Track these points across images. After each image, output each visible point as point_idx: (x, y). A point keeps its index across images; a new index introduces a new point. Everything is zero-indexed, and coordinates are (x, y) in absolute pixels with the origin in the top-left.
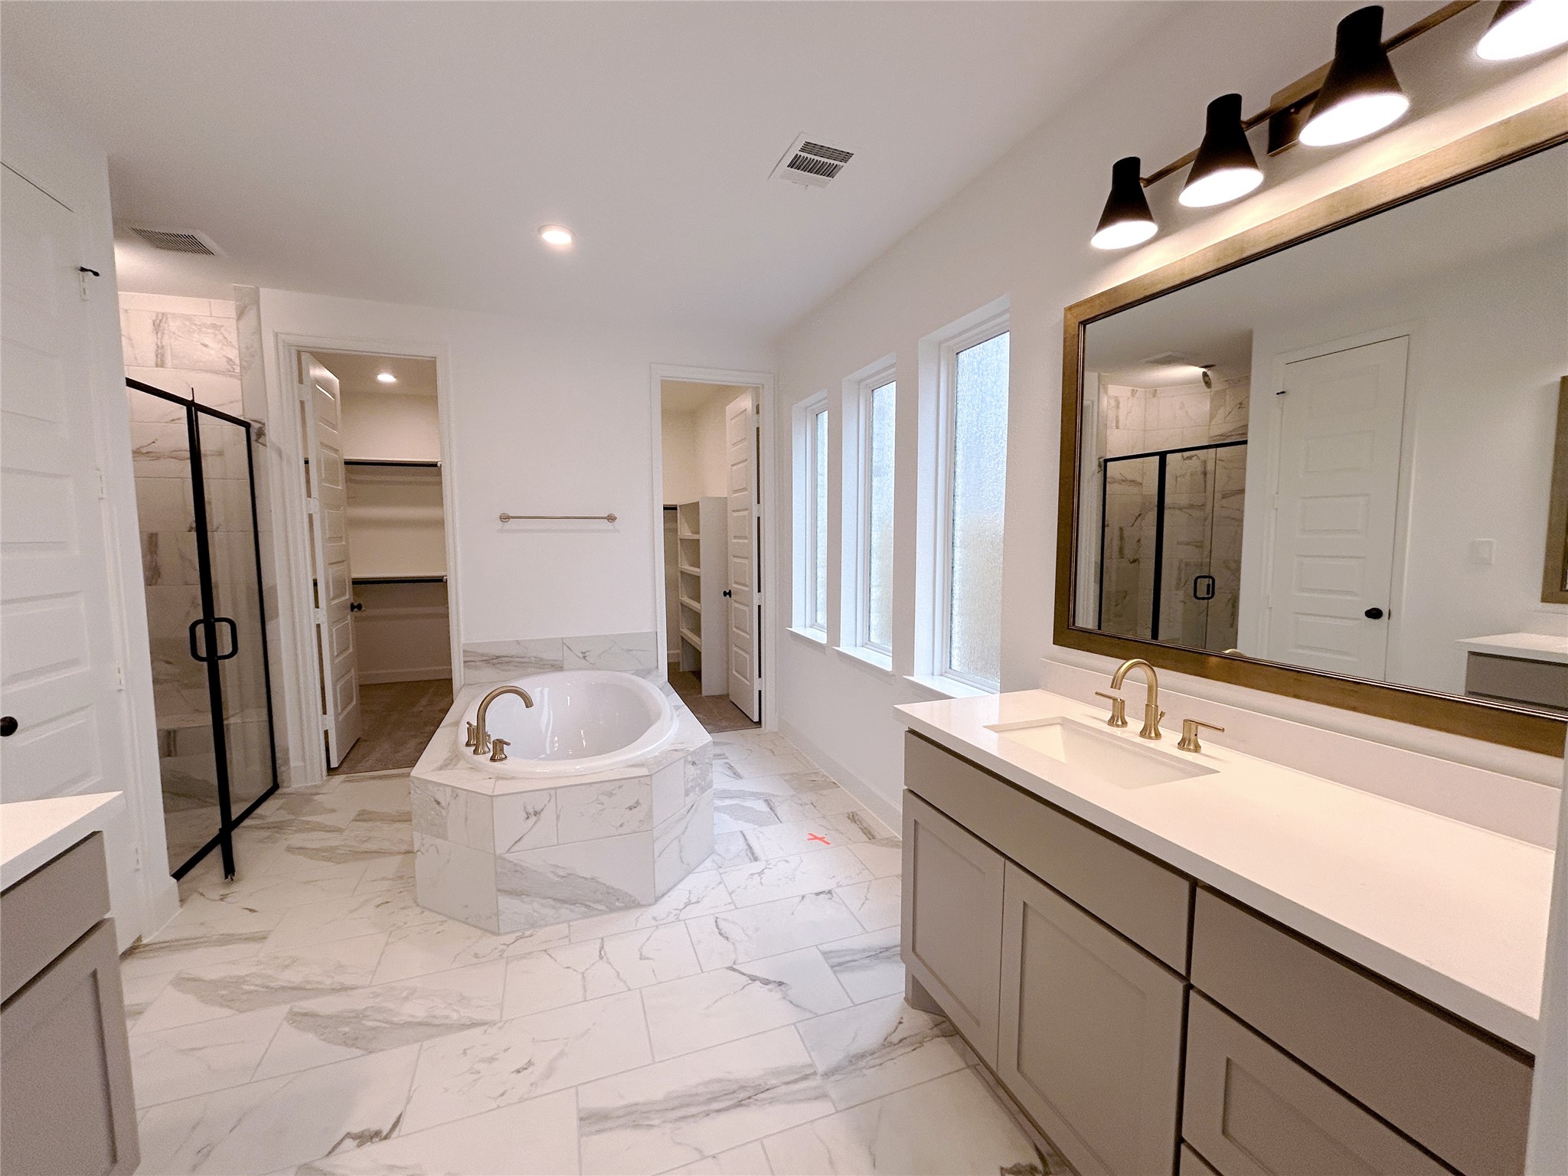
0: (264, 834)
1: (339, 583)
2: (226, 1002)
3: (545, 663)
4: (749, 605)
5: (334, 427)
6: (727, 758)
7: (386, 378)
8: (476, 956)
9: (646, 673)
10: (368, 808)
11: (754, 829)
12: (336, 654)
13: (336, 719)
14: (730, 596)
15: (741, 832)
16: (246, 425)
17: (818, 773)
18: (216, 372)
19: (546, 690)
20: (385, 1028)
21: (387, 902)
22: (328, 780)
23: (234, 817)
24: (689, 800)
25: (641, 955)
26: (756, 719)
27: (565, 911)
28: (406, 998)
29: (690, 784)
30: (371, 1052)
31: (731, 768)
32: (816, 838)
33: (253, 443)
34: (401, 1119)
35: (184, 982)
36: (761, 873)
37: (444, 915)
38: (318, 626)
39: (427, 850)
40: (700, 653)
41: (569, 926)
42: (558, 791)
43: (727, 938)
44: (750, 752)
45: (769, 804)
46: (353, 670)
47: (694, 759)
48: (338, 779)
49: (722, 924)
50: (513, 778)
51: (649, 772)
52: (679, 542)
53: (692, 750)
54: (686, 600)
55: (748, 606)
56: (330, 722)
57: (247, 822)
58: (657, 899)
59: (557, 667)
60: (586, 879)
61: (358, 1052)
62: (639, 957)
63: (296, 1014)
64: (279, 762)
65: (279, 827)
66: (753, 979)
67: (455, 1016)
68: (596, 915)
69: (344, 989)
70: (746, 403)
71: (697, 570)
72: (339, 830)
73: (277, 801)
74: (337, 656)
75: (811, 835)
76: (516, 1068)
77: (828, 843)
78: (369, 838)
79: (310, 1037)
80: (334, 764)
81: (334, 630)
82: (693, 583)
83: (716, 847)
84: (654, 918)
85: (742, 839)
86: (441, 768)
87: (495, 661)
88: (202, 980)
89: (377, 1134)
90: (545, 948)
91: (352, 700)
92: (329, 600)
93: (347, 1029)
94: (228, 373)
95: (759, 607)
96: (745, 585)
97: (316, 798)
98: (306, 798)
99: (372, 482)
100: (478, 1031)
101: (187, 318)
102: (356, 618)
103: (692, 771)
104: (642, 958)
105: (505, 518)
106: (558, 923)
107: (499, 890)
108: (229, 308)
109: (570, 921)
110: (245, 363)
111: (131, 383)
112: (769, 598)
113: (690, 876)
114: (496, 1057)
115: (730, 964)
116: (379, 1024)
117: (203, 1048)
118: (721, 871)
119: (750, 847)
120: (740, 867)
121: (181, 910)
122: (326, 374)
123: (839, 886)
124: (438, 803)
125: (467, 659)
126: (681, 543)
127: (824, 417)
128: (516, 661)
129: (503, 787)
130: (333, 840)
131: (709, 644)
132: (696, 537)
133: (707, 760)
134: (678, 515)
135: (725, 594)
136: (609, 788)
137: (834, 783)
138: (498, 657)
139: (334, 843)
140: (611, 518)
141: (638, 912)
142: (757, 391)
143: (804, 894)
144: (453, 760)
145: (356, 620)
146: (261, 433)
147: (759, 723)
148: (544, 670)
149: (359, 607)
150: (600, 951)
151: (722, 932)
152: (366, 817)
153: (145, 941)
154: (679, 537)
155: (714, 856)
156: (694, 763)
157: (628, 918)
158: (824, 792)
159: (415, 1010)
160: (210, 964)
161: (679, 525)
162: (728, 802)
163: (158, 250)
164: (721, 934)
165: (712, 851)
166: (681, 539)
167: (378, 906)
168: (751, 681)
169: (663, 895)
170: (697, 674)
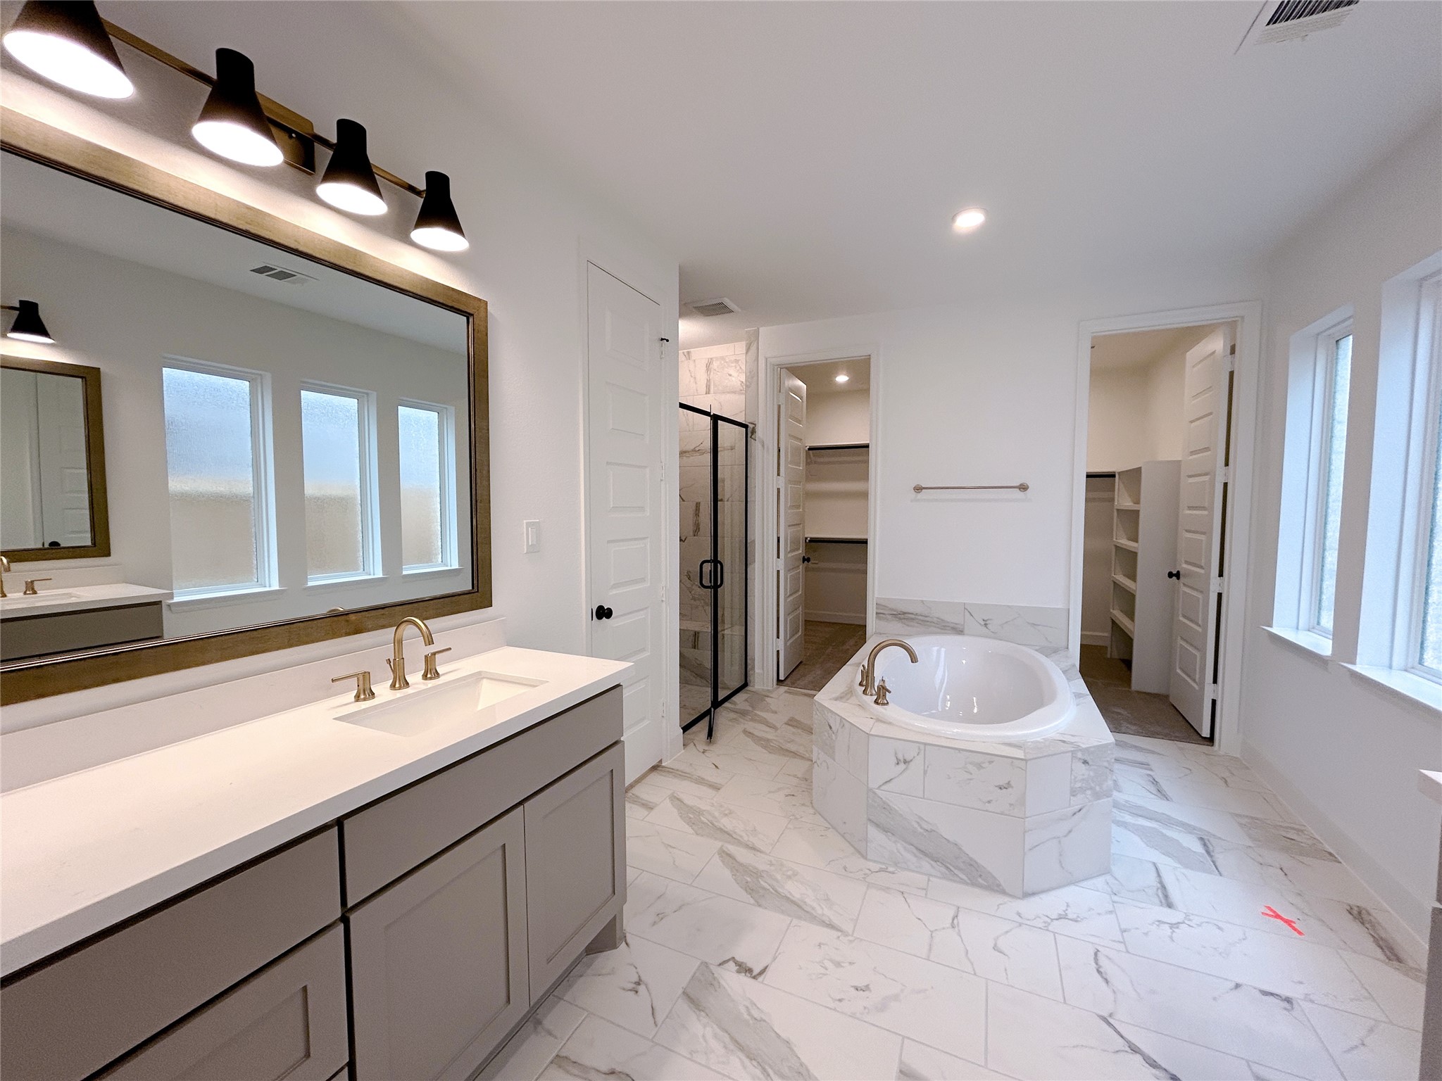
0: (732, 715)
1: (795, 542)
2: (691, 823)
3: (947, 624)
4: (1205, 592)
5: (799, 422)
6: (1151, 770)
7: (842, 379)
8: (845, 868)
9: (1051, 651)
10: (796, 717)
11: (1175, 868)
12: (788, 594)
13: (785, 644)
14: (1178, 578)
15: (1154, 864)
16: (745, 426)
17: (1302, 831)
18: (734, 392)
19: (943, 650)
20: (772, 893)
21: (793, 795)
22: (777, 688)
23: (720, 698)
24: (1078, 801)
25: (995, 945)
26: (1206, 733)
27: (926, 864)
28: (789, 877)
29: (1078, 785)
30: (759, 906)
31: (1155, 782)
32: (1278, 916)
33: (749, 439)
34: (767, 970)
35: (675, 799)
36: (1174, 926)
37: (829, 823)
38: (778, 571)
39: (821, 764)
40: (1131, 640)
41: (929, 880)
42: (927, 747)
43: (1107, 981)
44: (1188, 772)
45: (1205, 845)
46: (800, 608)
47: (1086, 758)
48: (783, 689)
49: (1103, 961)
50: (890, 723)
51: (1025, 756)
52: (1115, 513)
53: (1084, 746)
54: (1121, 579)
55: (1201, 592)
56: (780, 644)
57: (726, 704)
58: (1026, 895)
59: (958, 630)
60: (948, 841)
61: (752, 901)
62: (993, 946)
63: (724, 851)
64: (749, 667)
65: (743, 713)
66: (1135, 1049)
67: (820, 912)
68: (954, 881)
69: (754, 848)
70: (1217, 344)
71: (1134, 544)
72: (774, 728)
73: (746, 695)
74: (791, 595)
75: (1269, 908)
76: (856, 985)
77: (1300, 933)
78: (793, 741)
79: (727, 873)
80: (782, 678)
81: (789, 575)
82: (1129, 560)
83: (1113, 868)
84: (1019, 914)
85: (1154, 874)
86: (836, 699)
87: (901, 616)
88: (683, 802)
89: (750, 970)
90: (902, 890)
91: (799, 631)
92: (786, 555)
93: (749, 879)
94: (740, 392)
95: (1220, 595)
96: (1201, 567)
97: (767, 699)
98: (762, 697)
99: (829, 463)
100: (835, 934)
101: (723, 358)
102: (806, 568)
103: (1081, 769)
104: (995, 948)
105: (918, 489)
106: (917, 872)
107: (869, 820)
108: (740, 347)
109: (932, 876)
110: (748, 384)
111: (682, 406)
112: (1236, 587)
113: (1073, 887)
114: (842, 964)
115: (1105, 1014)
116: (769, 887)
117: (674, 848)
118: (1115, 898)
119: (1164, 887)
120: (1144, 905)
121: (683, 751)
122: (800, 383)
123: (1307, 998)
124: (831, 727)
125: (879, 611)
126: (1118, 514)
127: (1348, 344)
128: (920, 620)
129: (879, 729)
130: (770, 734)
131: (1144, 630)
132: (1135, 507)
133: (1106, 764)
134: (1117, 484)
135: (1171, 575)
136: (982, 760)
137: (1331, 854)
138: (904, 613)
139: (769, 736)
140: (1023, 488)
141: (1000, 899)
142: (1231, 326)
143: (1239, 981)
144: (846, 695)
145: (807, 570)
146: (753, 432)
147: (1211, 740)
148: (946, 631)
149: (808, 560)
150: (953, 920)
151: (1100, 970)
152: (795, 724)
153: (663, 764)
154: (1116, 508)
155: (1108, 877)
156: (1085, 762)
157: (990, 901)
158: (1305, 859)
159: (793, 889)
160: (692, 794)
161: (1116, 493)
162: (1141, 822)
163: (707, 317)
164: (1099, 972)
165: (1107, 871)
166: (1118, 510)
167: (787, 796)
168: (1202, 684)
169: (1033, 894)
170: (1128, 663)
